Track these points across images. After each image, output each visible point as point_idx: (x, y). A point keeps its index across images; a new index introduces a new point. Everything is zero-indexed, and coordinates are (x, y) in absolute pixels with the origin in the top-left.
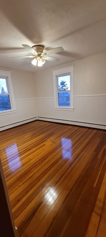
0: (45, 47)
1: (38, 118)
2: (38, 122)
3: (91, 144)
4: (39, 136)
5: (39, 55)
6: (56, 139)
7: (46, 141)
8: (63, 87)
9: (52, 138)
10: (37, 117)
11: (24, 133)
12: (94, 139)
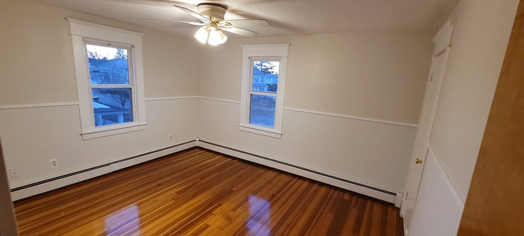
0: (230, 8)
1: (197, 144)
2: (198, 152)
3: (312, 229)
4: (194, 196)
5: (214, 24)
6: (234, 210)
7: (210, 213)
8: (263, 64)
9: (226, 206)
10: (197, 140)
11: (159, 185)
12: (321, 215)
